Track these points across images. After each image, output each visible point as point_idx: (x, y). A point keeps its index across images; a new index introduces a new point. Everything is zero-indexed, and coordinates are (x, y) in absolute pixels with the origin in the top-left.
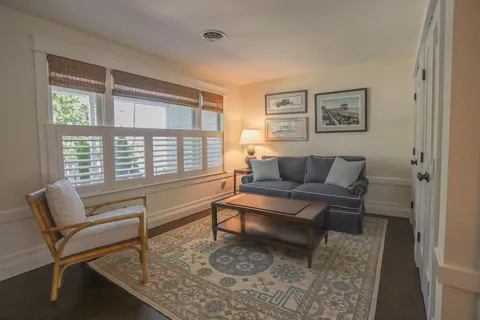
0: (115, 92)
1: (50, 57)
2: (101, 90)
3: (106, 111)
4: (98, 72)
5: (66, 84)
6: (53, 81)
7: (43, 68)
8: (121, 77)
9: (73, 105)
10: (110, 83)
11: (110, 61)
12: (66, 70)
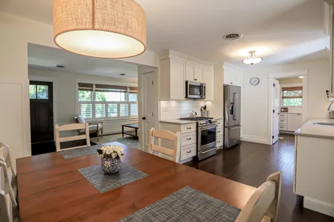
0: (96, 91)
1: (79, 84)
2: (92, 90)
3: (93, 97)
4: (91, 85)
5: (83, 90)
6: (79, 89)
7: (77, 87)
8: (98, 86)
9: (85, 94)
10: (94, 88)
11: (94, 82)
12: (84, 86)
